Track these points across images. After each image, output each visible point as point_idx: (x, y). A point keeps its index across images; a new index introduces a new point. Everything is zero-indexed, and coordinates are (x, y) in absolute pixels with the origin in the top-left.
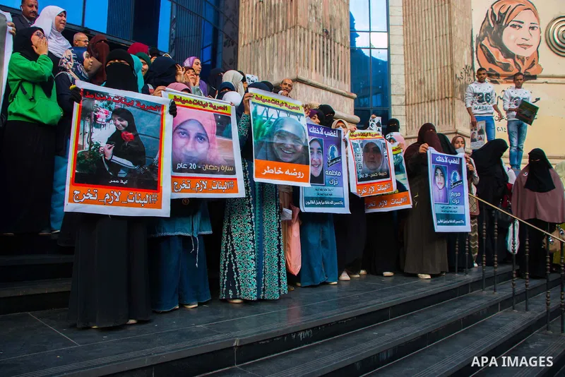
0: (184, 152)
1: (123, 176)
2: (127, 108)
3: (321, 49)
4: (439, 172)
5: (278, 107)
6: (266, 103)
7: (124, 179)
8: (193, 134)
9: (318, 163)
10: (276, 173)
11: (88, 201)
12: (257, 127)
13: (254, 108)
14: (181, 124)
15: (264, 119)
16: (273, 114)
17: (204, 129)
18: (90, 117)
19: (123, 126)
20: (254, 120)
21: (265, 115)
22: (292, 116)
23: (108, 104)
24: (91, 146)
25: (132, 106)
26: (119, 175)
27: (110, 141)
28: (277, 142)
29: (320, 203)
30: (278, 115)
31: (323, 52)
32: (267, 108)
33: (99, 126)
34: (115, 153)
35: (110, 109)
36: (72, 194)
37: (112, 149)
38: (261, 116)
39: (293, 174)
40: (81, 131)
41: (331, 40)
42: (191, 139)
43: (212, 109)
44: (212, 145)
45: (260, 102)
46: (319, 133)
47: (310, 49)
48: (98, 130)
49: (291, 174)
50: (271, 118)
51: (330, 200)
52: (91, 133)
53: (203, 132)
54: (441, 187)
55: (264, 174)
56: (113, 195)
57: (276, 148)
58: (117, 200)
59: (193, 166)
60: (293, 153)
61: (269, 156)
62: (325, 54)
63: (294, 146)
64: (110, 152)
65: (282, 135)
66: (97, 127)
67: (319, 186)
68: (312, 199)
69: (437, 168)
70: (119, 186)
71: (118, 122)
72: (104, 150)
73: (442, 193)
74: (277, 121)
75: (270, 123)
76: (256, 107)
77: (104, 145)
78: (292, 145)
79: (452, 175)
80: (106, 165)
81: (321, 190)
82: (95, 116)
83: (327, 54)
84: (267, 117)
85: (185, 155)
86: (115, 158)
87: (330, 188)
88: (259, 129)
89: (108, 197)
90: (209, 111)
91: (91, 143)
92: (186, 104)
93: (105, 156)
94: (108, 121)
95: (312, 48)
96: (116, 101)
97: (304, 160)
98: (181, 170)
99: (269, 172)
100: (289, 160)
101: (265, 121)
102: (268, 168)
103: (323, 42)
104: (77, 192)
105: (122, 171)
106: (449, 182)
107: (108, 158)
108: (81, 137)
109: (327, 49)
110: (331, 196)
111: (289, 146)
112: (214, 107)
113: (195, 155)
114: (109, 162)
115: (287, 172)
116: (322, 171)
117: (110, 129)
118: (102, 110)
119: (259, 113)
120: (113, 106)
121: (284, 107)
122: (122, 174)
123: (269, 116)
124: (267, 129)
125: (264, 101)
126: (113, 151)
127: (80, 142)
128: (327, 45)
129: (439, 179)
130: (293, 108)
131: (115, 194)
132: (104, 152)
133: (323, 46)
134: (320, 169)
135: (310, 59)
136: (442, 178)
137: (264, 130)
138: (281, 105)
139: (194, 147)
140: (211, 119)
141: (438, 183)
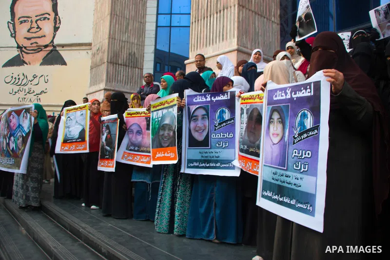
0: (132, 141)
4: (276, 116)
6: (157, 108)
8: (135, 131)
9: (203, 128)
14: (130, 127)
15: (156, 120)
17: (140, 127)
20: (152, 122)
21: (157, 117)
28: (161, 134)
29: (203, 165)
32: (158, 112)
42: (135, 134)
44: (144, 136)
46: (205, 100)
51: (216, 162)
53: (140, 130)
54: (276, 140)
57: (161, 139)
59: (137, 148)
60: (168, 139)
61: (158, 145)
63: (169, 134)
65: (164, 127)
67: (203, 150)
68: (196, 161)
69: (273, 111)
73: (276, 150)
79: (299, 119)
81: (206, 153)
86: (106, 147)
87: (218, 150)
92: (133, 116)
98: (131, 150)
100: (167, 145)
106: (291, 132)
110: (218, 159)
111: (166, 135)
113: (136, 142)
116: (207, 136)
119: (154, 117)
122: (107, 153)
124: (157, 126)
129: (276, 128)
130: (171, 102)
134: (205, 134)
136: (280, 126)
137: (156, 128)
138: (164, 105)
139: (136, 138)
140: (144, 121)
141: (273, 134)
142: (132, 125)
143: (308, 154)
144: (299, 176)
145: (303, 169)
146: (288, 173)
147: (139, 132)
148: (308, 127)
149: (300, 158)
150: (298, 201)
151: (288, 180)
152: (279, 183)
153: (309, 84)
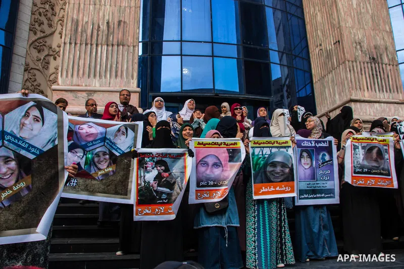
0: (204, 175)
1: (165, 197)
2: (163, 159)
3: (370, 73)
5: (271, 145)
6: (262, 145)
7: (165, 199)
8: (211, 164)
10: (269, 190)
11: (147, 214)
12: (255, 163)
13: (252, 151)
14: (203, 158)
15: (260, 156)
16: (267, 151)
17: (219, 159)
18: (143, 168)
19: (162, 170)
20: (253, 158)
21: (261, 153)
22: (282, 150)
23: (152, 159)
24: (145, 184)
25: (166, 157)
26: (162, 198)
27: (155, 179)
28: (270, 170)
30: (271, 151)
31: (373, 75)
32: (262, 149)
33: (148, 172)
34: (159, 185)
35: (154, 162)
36: (137, 210)
37: (157, 184)
38: (258, 155)
39: (282, 189)
40: (139, 176)
41: (378, 64)
42: (210, 167)
43: (225, 146)
44: (225, 169)
45: (257, 145)
47: (360, 75)
48: (148, 174)
49: (281, 189)
50: (265, 154)
52: (144, 176)
53: (218, 162)
55: (261, 192)
56: (160, 209)
57: (269, 174)
58: (162, 212)
59: (211, 183)
60: (282, 175)
61: (263, 180)
62: (375, 76)
63: (282, 171)
64: (156, 185)
65: (274, 164)
66: (148, 173)
70: (163, 203)
71: (159, 168)
72: (153, 185)
74: (270, 156)
75: (264, 158)
76: (254, 150)
77: (152, 182)
78: (280, 170)
80: (154, 193)
82: (146, 167)
83: (377, 75)
84: (262, 155)
85: (206, 177)
86: (159, 188)
88: (257, 164)
89: (157, 211)
90: (223, 147)
91: (145, 182)
93: (153, 188)
94: (153, 168)
95: (362, 74)
96: (156, 157)
97: (290, 178)
98: (203, 186)
99: (264, 190)
100: (279, 180)
101: (261, 158)
102: (263, 188)
103: (372, 67)
104: (140, 210)
105: (164, 195)
107: (155, 189)
108: (139, 179)
109: (376, 71)
111: (279, 171)
112: (227, 145)
113: (213, 176)
114: (156, 191)
115: (278, 189)
117: (155, 173)
118: (149, 163)
119: (256, 153)
120: (155, 160)
121: (276, 145)
122: (164, 196)
123: (264, 153)
124: (262, 162)
125: (260, 144)
126: (158, 184)
127: (139, 182)
128: (376, 68)
130: (283, 143)
131: (161, 208)
132: (152, 186)
133: (372, 70)
135: (361, 83)
136: (309, 160)
137: (260, 164)
138: (273, 144)
139: (212, 171)
140: (224, 153)
141: (304, 164)
142: (206, 156)
143: (329, 172)
144: (324, 182)
145: (326, 179)
146: (318, 182)
147: (217, 165)
148: (327, 160)
149: (324, 174)
150: (326, 194)
151: (318, 185)
152: (313, 188)
153: (326, 141)
